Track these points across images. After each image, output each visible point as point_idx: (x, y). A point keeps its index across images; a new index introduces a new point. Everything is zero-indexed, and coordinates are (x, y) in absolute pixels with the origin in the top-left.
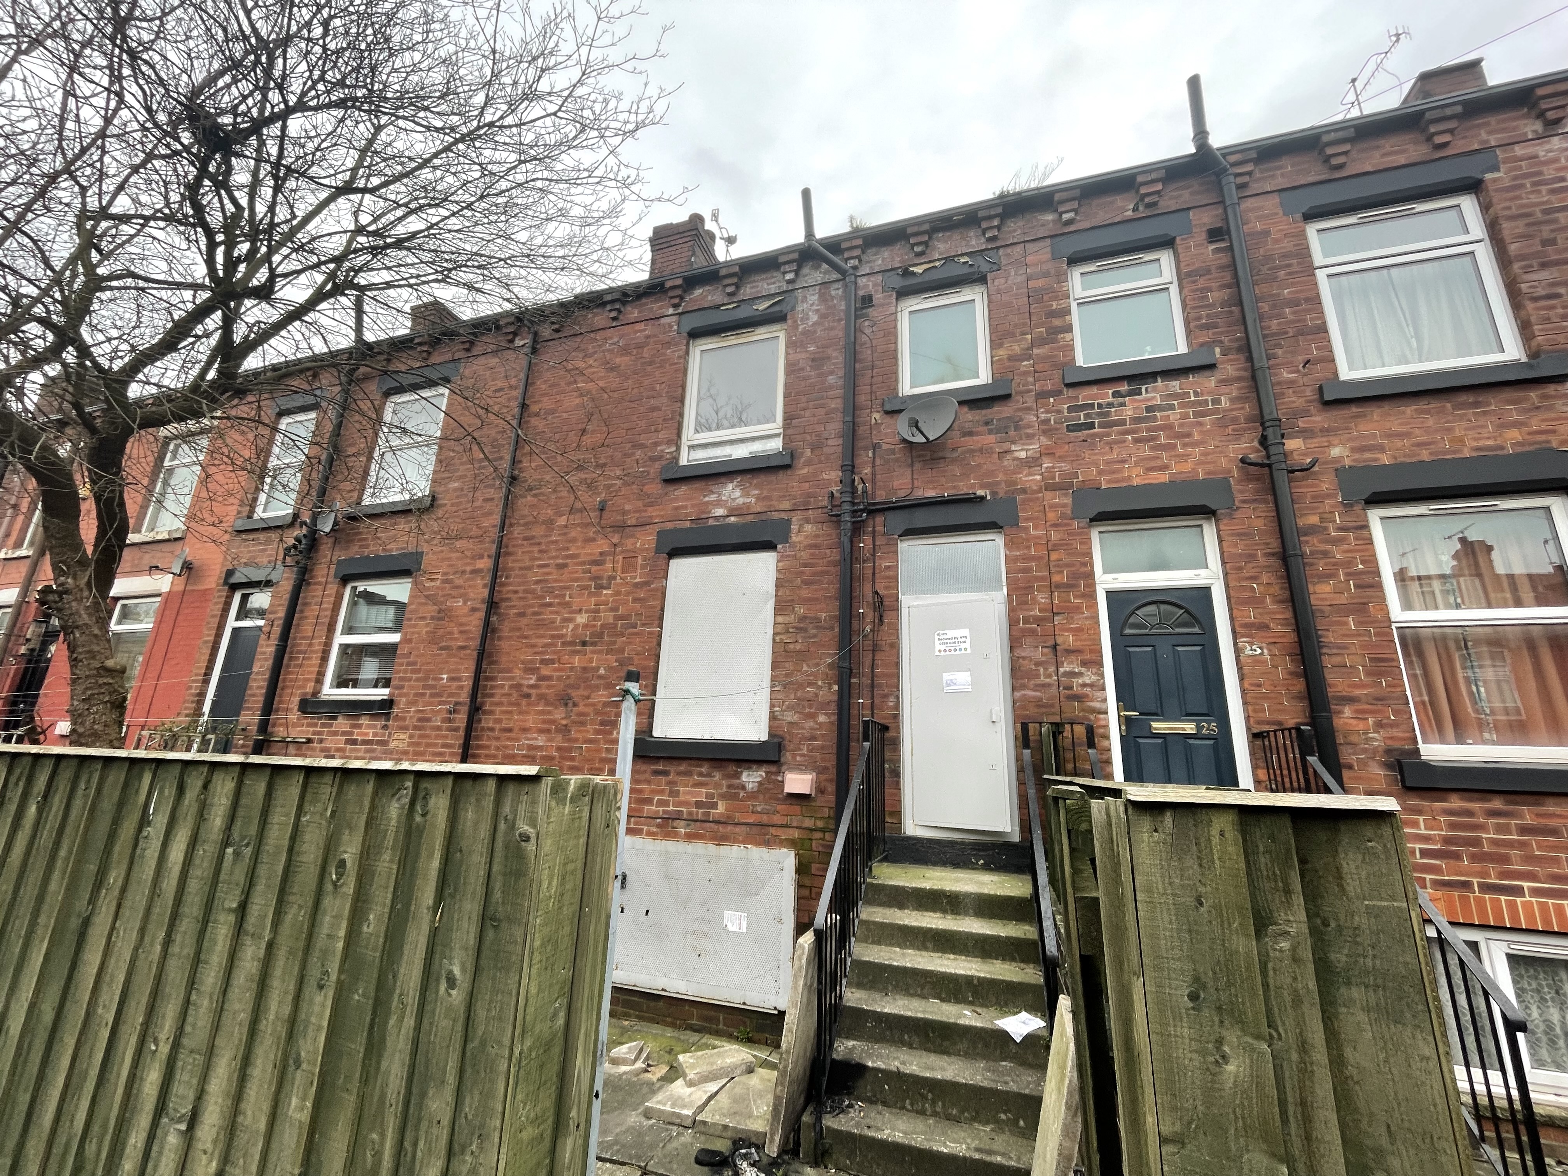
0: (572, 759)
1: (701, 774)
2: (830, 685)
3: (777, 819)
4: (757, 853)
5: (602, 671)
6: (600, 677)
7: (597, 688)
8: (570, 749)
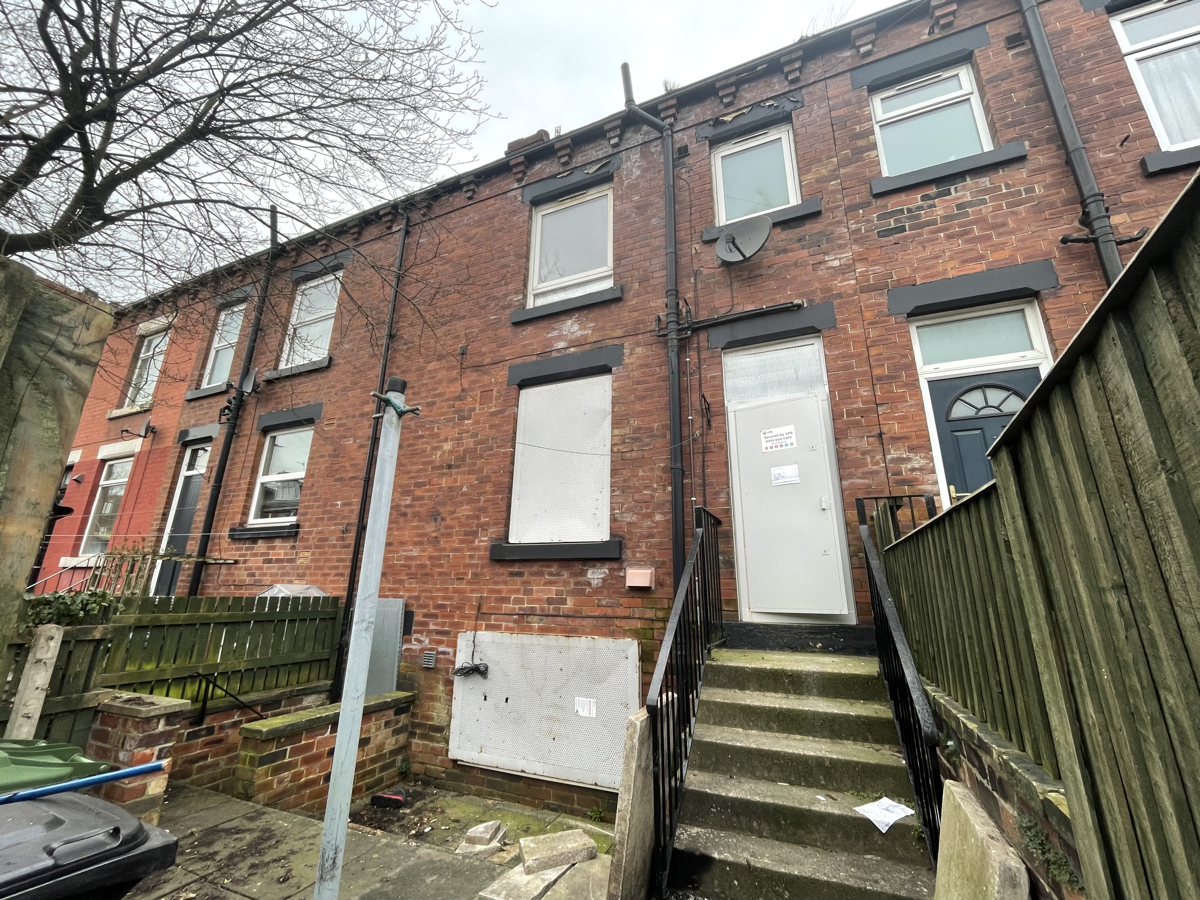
0: (441, 566)
1: (551, 574)
2: (664, 486)
3: (620, 612)
4: (603, 643)
5: (465, 489)
6: (464, 494)
7: (461, 503)
8: (439, 558)
